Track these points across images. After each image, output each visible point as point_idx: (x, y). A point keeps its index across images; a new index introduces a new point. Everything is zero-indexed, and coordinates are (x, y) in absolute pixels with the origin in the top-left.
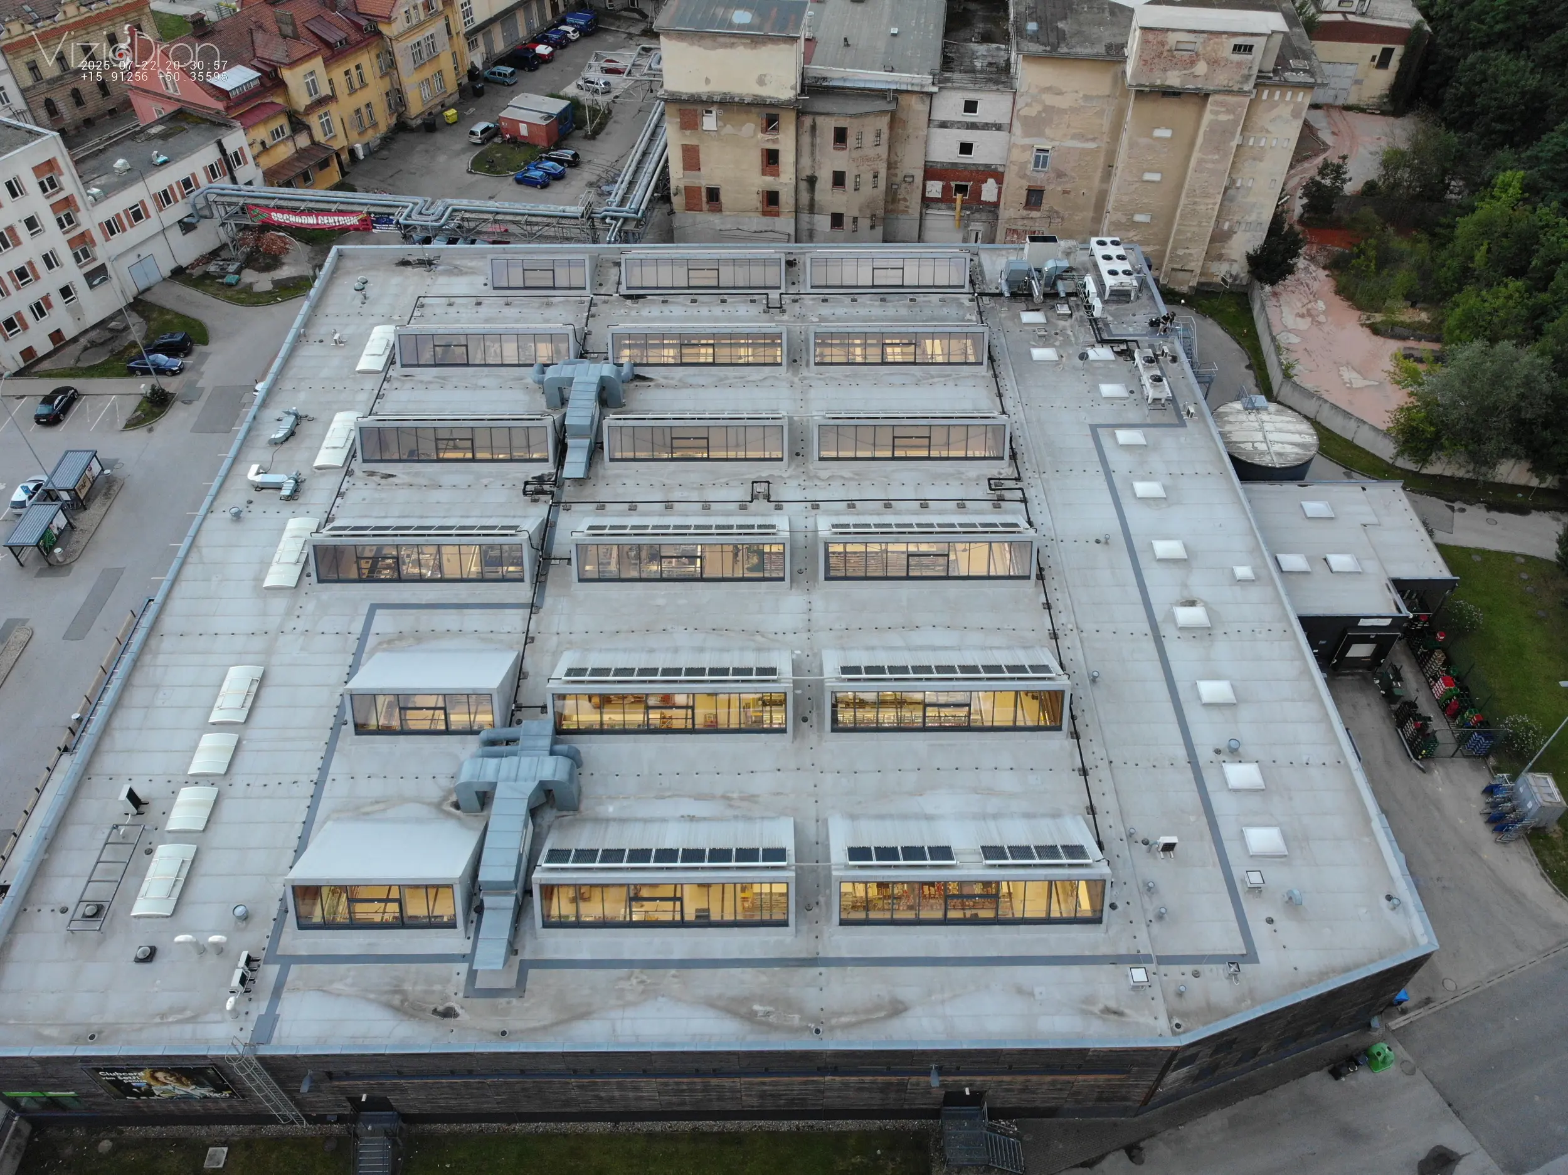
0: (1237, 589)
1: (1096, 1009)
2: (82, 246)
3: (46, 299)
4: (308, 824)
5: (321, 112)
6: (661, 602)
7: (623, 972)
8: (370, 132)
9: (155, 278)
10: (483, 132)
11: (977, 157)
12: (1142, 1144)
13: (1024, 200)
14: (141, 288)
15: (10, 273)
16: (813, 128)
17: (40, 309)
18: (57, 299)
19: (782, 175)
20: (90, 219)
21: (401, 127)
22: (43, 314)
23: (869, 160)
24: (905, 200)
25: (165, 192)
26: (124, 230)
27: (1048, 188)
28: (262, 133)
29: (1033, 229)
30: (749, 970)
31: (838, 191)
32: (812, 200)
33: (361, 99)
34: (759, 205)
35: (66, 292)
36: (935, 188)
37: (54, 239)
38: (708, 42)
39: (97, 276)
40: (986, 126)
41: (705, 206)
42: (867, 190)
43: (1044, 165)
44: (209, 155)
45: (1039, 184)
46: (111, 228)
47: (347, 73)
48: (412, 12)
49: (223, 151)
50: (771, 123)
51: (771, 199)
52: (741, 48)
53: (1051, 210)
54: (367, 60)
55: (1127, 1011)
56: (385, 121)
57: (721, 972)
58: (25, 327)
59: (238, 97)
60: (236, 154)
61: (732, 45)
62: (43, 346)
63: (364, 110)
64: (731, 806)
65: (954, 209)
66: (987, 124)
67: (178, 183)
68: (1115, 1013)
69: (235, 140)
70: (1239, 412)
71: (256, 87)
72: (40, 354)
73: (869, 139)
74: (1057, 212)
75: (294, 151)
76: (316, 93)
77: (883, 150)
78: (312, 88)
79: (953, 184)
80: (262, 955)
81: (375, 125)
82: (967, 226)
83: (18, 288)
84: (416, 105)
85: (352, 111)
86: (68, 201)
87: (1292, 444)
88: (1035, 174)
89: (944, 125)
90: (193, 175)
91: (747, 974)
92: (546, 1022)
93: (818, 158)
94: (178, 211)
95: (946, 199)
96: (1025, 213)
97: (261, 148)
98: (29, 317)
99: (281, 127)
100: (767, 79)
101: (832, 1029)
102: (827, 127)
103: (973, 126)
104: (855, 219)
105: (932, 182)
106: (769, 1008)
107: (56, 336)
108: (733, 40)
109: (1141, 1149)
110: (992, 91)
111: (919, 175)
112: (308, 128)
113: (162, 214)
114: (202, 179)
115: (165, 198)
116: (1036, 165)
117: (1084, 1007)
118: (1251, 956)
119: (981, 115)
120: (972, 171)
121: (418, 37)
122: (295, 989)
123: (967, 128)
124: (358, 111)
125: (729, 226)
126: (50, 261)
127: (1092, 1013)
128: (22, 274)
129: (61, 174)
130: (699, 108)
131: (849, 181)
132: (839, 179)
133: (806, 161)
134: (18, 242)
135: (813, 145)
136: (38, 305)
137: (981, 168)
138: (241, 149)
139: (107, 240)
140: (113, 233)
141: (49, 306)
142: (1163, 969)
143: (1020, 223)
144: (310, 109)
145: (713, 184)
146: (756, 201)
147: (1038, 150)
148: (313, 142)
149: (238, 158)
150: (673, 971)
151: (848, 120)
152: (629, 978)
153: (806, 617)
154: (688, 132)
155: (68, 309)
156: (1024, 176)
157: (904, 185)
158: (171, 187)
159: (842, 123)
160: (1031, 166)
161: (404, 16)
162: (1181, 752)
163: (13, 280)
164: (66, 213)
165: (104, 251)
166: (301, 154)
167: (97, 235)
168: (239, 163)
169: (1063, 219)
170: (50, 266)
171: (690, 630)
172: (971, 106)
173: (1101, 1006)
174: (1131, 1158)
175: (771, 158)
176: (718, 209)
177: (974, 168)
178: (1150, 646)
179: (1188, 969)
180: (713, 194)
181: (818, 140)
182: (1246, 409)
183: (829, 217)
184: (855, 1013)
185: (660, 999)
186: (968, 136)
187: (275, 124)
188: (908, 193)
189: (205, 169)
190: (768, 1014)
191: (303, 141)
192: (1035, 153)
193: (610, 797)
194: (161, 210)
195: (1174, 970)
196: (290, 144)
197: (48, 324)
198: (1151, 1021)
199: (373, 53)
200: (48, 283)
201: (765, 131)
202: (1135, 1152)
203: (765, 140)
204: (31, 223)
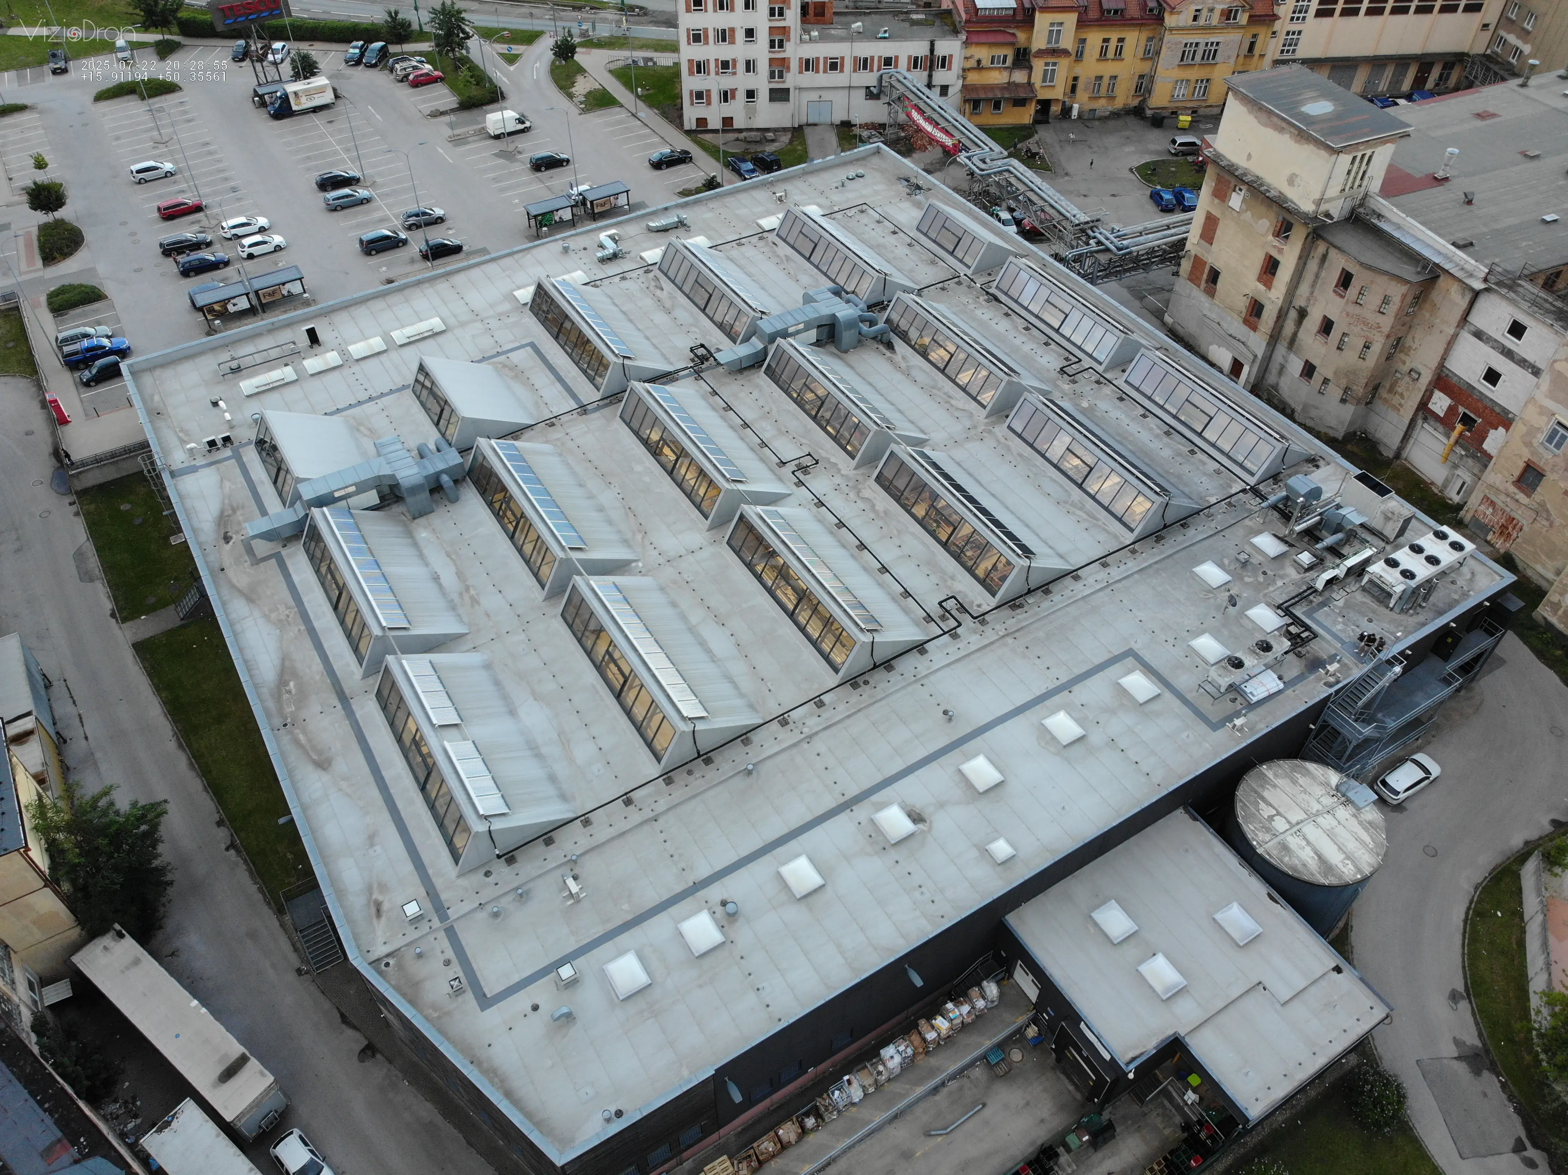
0: (974, 853)
1: (376, 896)
2: (779, 68)
3: (733, 91)
4: (338, 411)
5: (1051, 60)
6: (638, 468)
7: (292, 603)
8: (1102, 102)
9: (825, 119)
10: (1181, 144)
11: (1498, 394)
12: (378, 1056)
13: (1517, 473)
14: (811, 121)
15: (717, 60)
16: (1324, 257)
17: (726, 96)
18: (741, 95)
19: (1273, 290)
20: (794, 51)
21: (1138, 112)
22: (726, 100)
23: (1366, 324)
24: (1402, 395)
25: (866, 60)
26: (817, 72)
27: (1550, 476)
28: (983, 54)
29: (1513, 514)
30: (321, 666)
31: (1320, 338)
32: (1295, 335)
33: (1108, 69)
34: (1244, 311)
35: (750, 94)
36: (1440, 403)
37: (760, 51)
38: (1264, 116)
39: (779, 95)
40: (1523, 363)
41: (1203, 285)
42: (1350, 356)
43: (1558, 446)
44: (920, 48)
45: (1541, 464)
46: (808, 65)
47: (1106, 40)
48: (1204, 13)
49: (932, 50)
50: (1284, 230)
51: (1256, 309)
52: (1287, 136)
53: (1542, 505)
54: (1134, 39)
55: (383, 919)
56: (1124, 97)
57: (314, 654)
58: (709, 103)
59: (985, 17)
60: (944, 58)
61: (1281, 130)
62: (715, 123)
63: (1105, 81)
64: (461, 594)
65: (1448, 437)
66: (1525, 361)
67: (880, 57)
68: (378, 911)
69: (949, 47)
70: (1327, 784)
71: (1007, 16)
72: (710, 127)
73: (1373, 300)
74: (1548, 511)
75: (1006, 81)
76: (1057, 42)
77: (1387, 322)
78: (1054, 34)
79: (1461, 410)
80: (236, 444)
81: (1111, 98)
82: (1455, 466)
83: (717, 73)
84: (1159, 99)
85: (1092, 75)
86: (785, 30)
87: (1317, 853)
88: (1541, 450)
89: (1479, 335)
90: (897, 58)
91: (317, 665)
92: (238, 585)
93: (1316, 293)
94: (869, 78)
95: (1446, 422)
96: (1512, 489)
97: (975, 65)
98: (715, 97)
99: (1005, 57)
100: (1297, 181)
101: (291, 732)
102: (1338, 263)
103: (1508, 354)
104: (1326, 381)
105: (1442, 395)
106: (293, 692)
107: (727, 121)
108: (1284, 125)
109: (373, 1056)
110: (1544, 323)
111: (1427, 377)
112: (1030, 68)
113: (854, 75)
114: (903, 63)
115: (864, 64)
116: (1550, 439)
117: (375, 886)
118: (485, 1002)
119: (1521, 347)
120: (1486, 407)
121: (1201, 39)
122: (218, 469)
123: (1502, 353)
124: (1099, 78)
125: (1213, 316)
126: (750, 66)
127: (371, 894)
128: (725, 65)
129: (789, 8)
130: (1233, 182)
131: (1335, 334)
132: (1327, 327)
133: (1304, 289)
134: (732, 42)
135: (1317, 276)
136: (726, 93)
137: (1497, 409)
138: (951, 56)
139: (800, 72)
140: (807, 69)
141: (733, 97)
142: (442, 935)
143: (1503, 497)
144: (1041, 53)
145: (1218, 266)
146: (1242, 304)
147: (1559, 423)
148: (1029, 84)
149: (944, 62)
150: (303, 628)
151: (1358, 267)
152: (288, 608)
153: (683, 552)
154: (1216, 201)
155: (745, 107)
156: (1528, 445)
157: (1407, 379)
158: (872, 58)
159: (1352, 269)
160: (1542, 437)
161: (1193, 13)
162: (704, 872)
163: (717, 66)
164: (778, 39)
165: (793, 79)
166: (1011, 85)
167: (794, 65)
168: (943, 66)
169: (1551, 525)
170: (748, 70)
171: (620, 496)
172: (1517, 330)
173: (380, 898)
174: (363, 1051)
175: (1271, 266)
176: (1211, 292)
177: (1489, 404)
178: (829, 802)
179: (450, 954)
180: (1214, 276)
181: (1323, 274)
182: (1337, 788)
183: (1303, 364)
184: (310, 741)
185: (278, 631)
186: (1501, 364)
187: (1000, 52)
188: (1407, 389)
189: (910, 57)
190: (289, 692)
191: (1019, 77)
192: (1552, 424)
193: (433, 530)
194: (855, 71)
195: (445, 943)
196: (1005, 74)
197: (727, 110)
198: (381, 940)
199: (1144, 35)
200: (741, 81)
201: (1277, 234)
202: (369, 1053)
203: (1271, 244)
204: (750, 33)
